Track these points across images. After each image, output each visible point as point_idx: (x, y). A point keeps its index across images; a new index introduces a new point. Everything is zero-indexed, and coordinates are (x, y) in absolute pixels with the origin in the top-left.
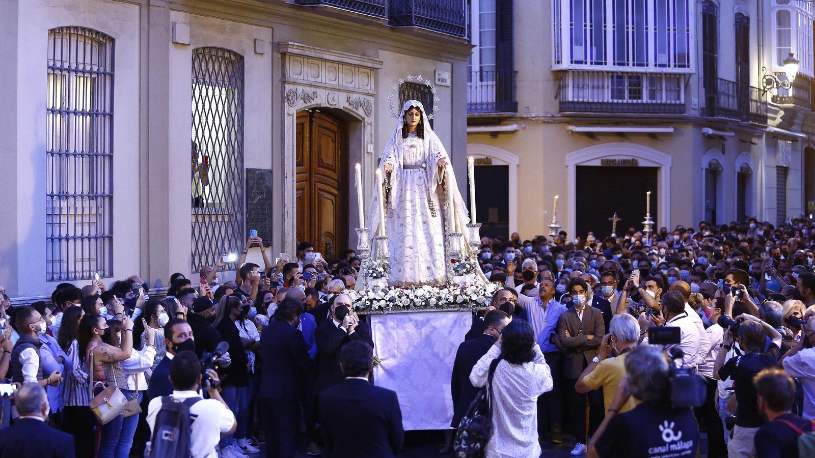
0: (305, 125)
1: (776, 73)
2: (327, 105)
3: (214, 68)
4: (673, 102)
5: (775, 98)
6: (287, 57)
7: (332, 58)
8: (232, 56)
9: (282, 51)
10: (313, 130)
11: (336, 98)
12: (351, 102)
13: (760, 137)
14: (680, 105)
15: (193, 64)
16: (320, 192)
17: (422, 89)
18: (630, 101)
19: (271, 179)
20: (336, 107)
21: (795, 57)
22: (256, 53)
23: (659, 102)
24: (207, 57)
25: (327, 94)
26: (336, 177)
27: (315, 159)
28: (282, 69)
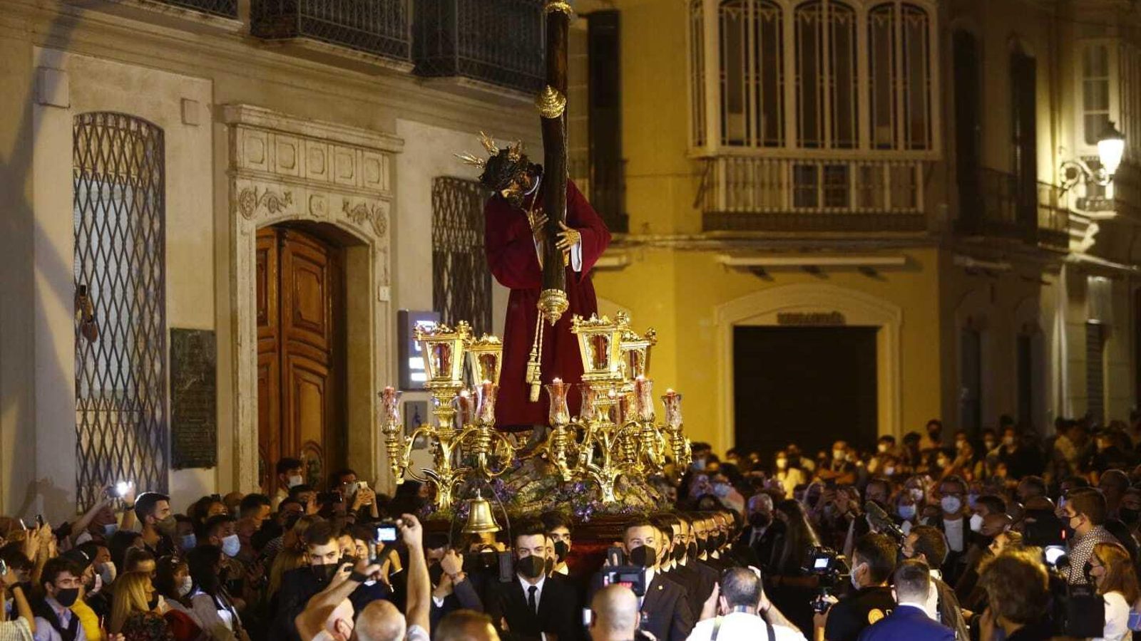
0: (270, 252)
1: (1082, 158)
2: (309, 217)
3: (111, 151)
4: (904, 210)
5: (1082, 203)
6: (239, 131)
7: (316, 133)
8: (143, 129)
9: (229, 120)
10: (284, 262)
11: (324, 204)
12: (350, 212)
13: (1056, 272)
14: (917, 215)
15: (76, 142)
16: (298, 371)
17: (472, 188)
18: (828, 210)
19: (213, 347)
20: (325, 220)
21: (1117, 127)
22: (184, 122)
23: (879, 210)
24: (100, 129)
25: (308, 196)
26: (324, 345)
27: (288, 312)
28: (230, 152)
